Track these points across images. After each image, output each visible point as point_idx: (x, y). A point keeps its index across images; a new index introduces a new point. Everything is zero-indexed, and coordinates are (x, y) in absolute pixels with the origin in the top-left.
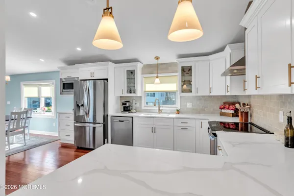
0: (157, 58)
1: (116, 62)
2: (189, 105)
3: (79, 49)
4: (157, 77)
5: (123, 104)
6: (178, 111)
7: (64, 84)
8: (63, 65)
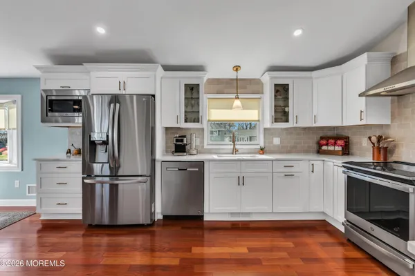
0: (237, 68)
1: (167, 68)
2: (277, 141)
3: (101, 30)
4: (238, 98)
5: (177, 141)
6: (262, 149)
7: (51, 101)
8: (45, 63)
